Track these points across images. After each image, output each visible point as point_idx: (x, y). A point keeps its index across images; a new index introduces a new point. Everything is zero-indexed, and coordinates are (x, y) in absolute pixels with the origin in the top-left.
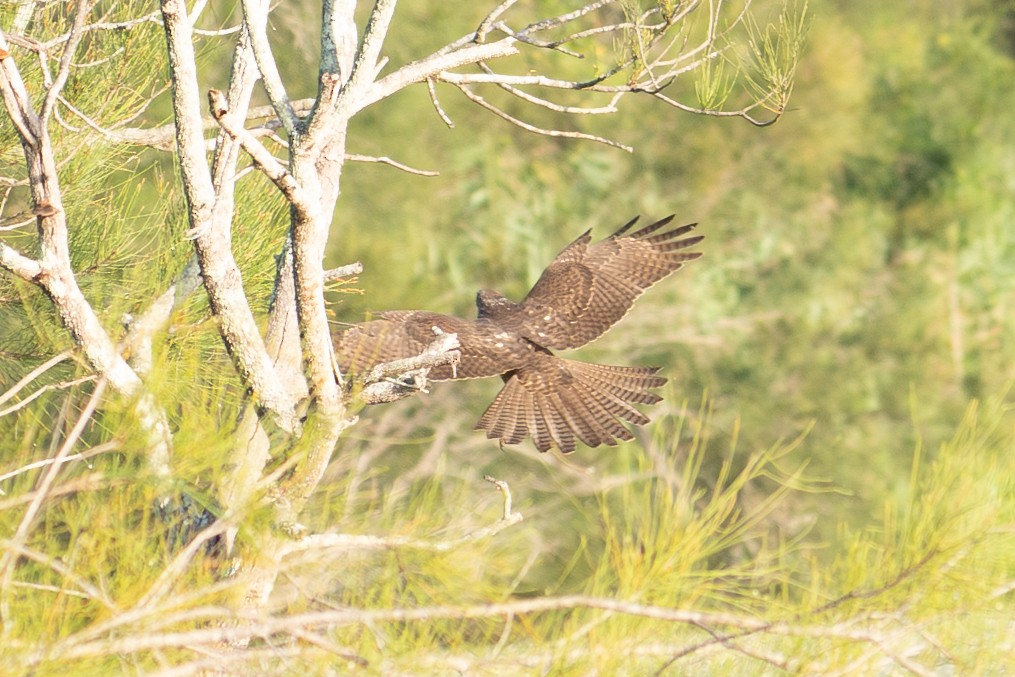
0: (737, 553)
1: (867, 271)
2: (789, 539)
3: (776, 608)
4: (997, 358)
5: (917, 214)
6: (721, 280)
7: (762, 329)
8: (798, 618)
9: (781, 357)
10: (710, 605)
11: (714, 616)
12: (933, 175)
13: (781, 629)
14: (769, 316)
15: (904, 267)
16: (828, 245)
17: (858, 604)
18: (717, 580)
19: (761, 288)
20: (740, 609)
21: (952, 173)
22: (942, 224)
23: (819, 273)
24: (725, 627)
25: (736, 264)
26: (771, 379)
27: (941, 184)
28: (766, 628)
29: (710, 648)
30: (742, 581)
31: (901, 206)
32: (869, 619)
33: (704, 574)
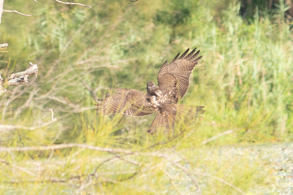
0: (123, 131)
1: (165, 46)
2: (139, 126)
3: (135, 147)
4: (204, 72)
5: (179, 29)
6: (119, 48)
7: (131, 63)
8: (142, 150)
9: (137, 71)
10: (115, 146)
11: (116, 150)
12: (184, 17)
13: (137, 154)
14: (133, 59)
15: (175, 44)
16: (151, 38)
17: (160, 146)
18: (117, 139)
19: (131, 51)
20: (124, 148)
21: (190, 17)
22: (187, 31)
23: (149, 46)
24: (119, 153)
25: (123, 44)
26: (134, 78)
27: (187, 19)
28: (132, 154)
29: (115, 159)
30: (125, 140)
31: (174, 26)
32: (164, 151)
33: (113, 137)
